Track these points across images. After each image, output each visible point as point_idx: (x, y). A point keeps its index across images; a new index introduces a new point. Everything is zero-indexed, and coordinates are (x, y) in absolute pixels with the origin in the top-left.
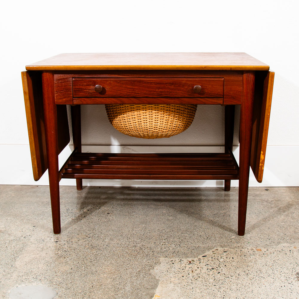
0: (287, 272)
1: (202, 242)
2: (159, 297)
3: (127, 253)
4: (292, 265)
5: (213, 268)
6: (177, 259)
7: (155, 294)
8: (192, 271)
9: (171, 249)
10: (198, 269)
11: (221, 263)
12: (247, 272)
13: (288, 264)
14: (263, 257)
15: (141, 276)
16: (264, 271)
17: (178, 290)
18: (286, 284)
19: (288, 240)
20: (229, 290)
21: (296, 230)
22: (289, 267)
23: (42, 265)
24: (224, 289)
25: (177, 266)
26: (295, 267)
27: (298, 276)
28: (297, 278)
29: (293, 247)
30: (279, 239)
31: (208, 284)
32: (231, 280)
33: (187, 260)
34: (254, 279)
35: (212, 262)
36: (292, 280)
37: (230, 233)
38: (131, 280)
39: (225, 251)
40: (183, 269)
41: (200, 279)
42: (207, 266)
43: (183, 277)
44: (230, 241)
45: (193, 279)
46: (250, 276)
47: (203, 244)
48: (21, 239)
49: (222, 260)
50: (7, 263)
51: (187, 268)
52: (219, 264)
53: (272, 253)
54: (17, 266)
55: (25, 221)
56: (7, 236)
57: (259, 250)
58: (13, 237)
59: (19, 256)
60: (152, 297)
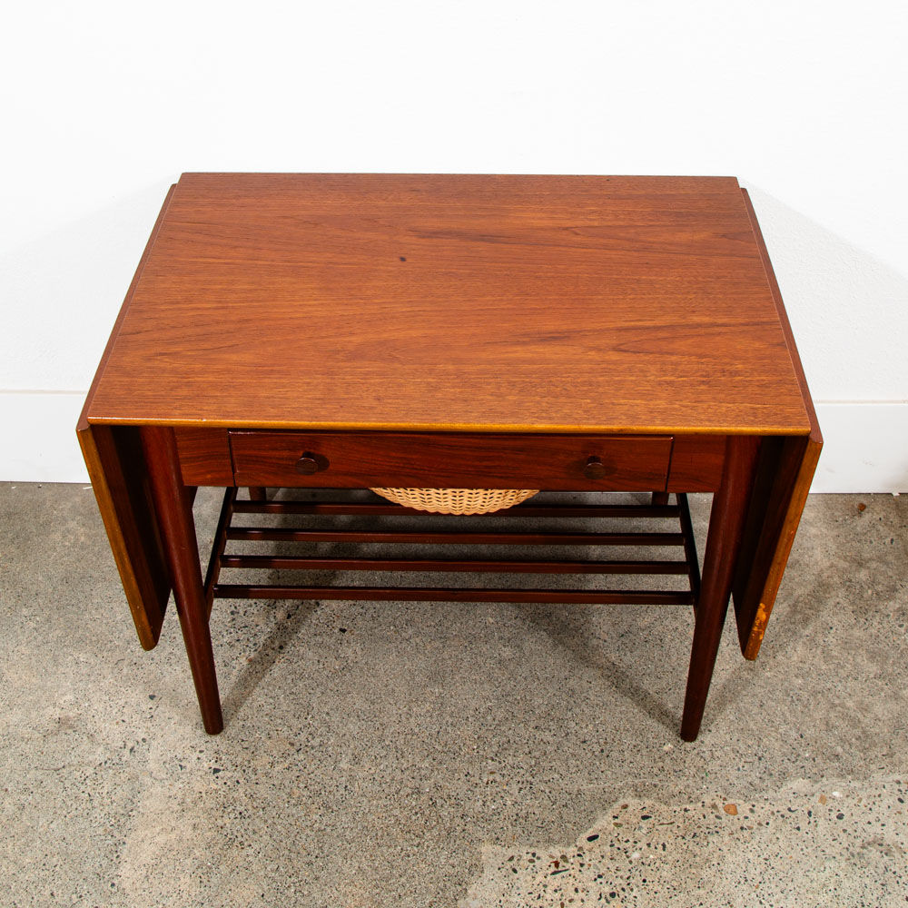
1: (589, 773)
5: (614, 890)
6: (524, 851)
8: (562, 906)
9: (509, 802)
10: (575, 896)
11: (633, 871)
13: (800, 876)
14: (739, 844)
19: (806, 764)
25: (524, 880)
29: (818, 796)
30: (786, 760)
33: (551, 856)
35: (611, 865)
39: (645, 813)
40: (539, 897)
42: (599, 880)
44: (661, 764)
47: (591, 781)
48: (124, 759)
49: (636, 855)
50: (99, 871)
51: (548, 890)
52: (628, 874)
53: (764, 824)
54: (127, 885)
55: (125, 671)
56: (86, 745)
57: (732, 810)
58: (101, 749)
59: (126, 839)
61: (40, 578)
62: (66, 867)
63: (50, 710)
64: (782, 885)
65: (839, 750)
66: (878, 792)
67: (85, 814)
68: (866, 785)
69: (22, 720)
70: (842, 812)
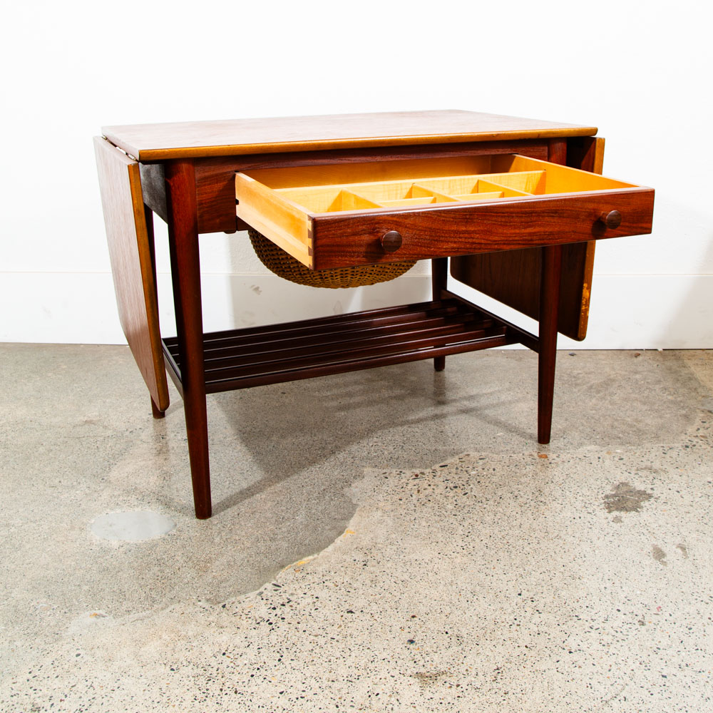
0: (588, 494)
2: (354, 533)
3: (307, 458)
4: (599, 482)
5: (457, 485)
6: (394, 471)
7: (346, 527)
8: (419, 491)
9: (386, 453)
10: (429, 487)
11: (471, 479)
12: (516, 493)
13: (592, 481)
14: (548, 469)
15: (327, 497)
16: (546, 491)
17: (389, 521)
18: (584, 514)
19: (597, 440)
20: (478, 523)
21: (616, 423)
22: (592, 486)
23: (156, 478)
24: (470, 521)
25: (392, 481)
26: (604, 485)
27: (606, 500)
28: (603, 505)
29: (605, 452)
30: (583, 439)
31: (443, 512)
32: (485, 506)
33: (412, 473)
34: (528, 505)
35: (455, 476)
36: (595, 507)
37: (496, 427)
38: (307, 504)
39: (482, 457)
40: (403, 487)
41: (431, 504)
42: (446, 482)
43: (401, 500)
44: (494, 440)
45: (418, 505)
46: (521, 500)
47: (445, 446)
49: (474, 472)
51: (409, 485)
52: (468, 479)
53: (566, 462)
56: (101, 430)
57: (544, 457)
60: (340, 533)
64: (579, 484)
65: (620, 435)
66: (648, 450)
68: (640, 448)
70: (622, 457)
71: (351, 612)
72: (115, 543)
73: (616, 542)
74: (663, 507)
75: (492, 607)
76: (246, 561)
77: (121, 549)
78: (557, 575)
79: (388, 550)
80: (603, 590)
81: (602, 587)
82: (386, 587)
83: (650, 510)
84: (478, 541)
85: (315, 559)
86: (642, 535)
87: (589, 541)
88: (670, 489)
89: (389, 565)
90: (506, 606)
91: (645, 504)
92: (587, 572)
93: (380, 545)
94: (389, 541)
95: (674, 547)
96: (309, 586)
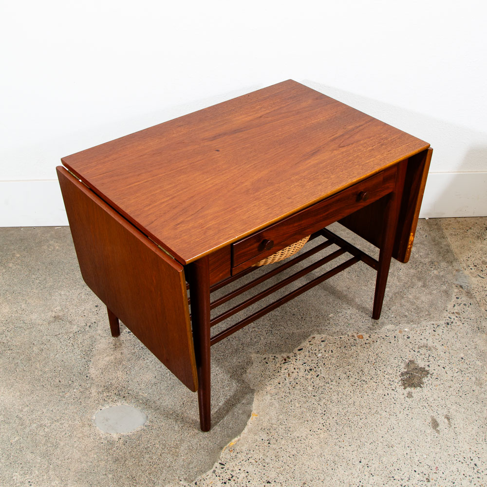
0: (391, 372)
1: (297, 326)
2: (257, 415)
4: (396, 361)
5: (311, 368)
6: (270, 356)
7: (251, 411)
8: (289, 374)
9: (262, 338)
10: (294, 371)
11: (319, 361)
12: (348, 373)
13: (392, 359)
14: (365, 349)
16: (366, 370)
17: (276, 404)
18: (390, 391)
19: (392, 319)
20: (329, 402)
22: (393, 365)
24: (324, 401)
25: (271, 366)
26: (400, 363)
27: (402, 377)
28: (401, 382)
31: (307, 393)
32: (331, 386)
33: (282, 357)
34: (356, 385)
35: (309, 359)
36: (396, 384)
37: (327, 308)
38: (223, 391)
39: (323, 340)
40: (278, 372)
41: (298, 387)
42: (304, 365)
43: (279, 383)
44: (328, 322)
45: (291, 387)
46: (352, 379)
47: (298, 329)
48: (86, 330)
49: (320, 355)
50: (80, 372)
51: (282, 369)
52: (317, 362)
53: (375, 341)
54: (93, 376)
55: (83, 297)
56: (68, 325)
57: (361, 337)
58: (76, 326)
59: (91, 360)
60: (249, 416)
61: (39, 263)
62: (65, 371)
63: (50, 313)
64: (384, 363)
65: (407, 313)
66: (424, 328)
67: (71, 351)
68: (419, 325)
69: (37, 318)
70: (409, 336)
71: (269, 482)
72: (115, 436)
73: (410, 415)
74: (435, 383)
75: (346, 473)
76: (199, 446)
77: (121, 441)
78: (379, 445)
79: (280, 429)
80: (405, 456)
81: (405, 453)
82: (285, 461)
83: (428, 385)
84: (331, 418)
85: (239, 440)
86: (424, 408)
87: (395, 415)
88: (439, 366)
89: (283, 442)
90: (354, 471)
91: (425, 380)
92: (396, 441)
93: (275, 426)
94: (279, 422)
95: (443, 417)
96: (240, 464)
